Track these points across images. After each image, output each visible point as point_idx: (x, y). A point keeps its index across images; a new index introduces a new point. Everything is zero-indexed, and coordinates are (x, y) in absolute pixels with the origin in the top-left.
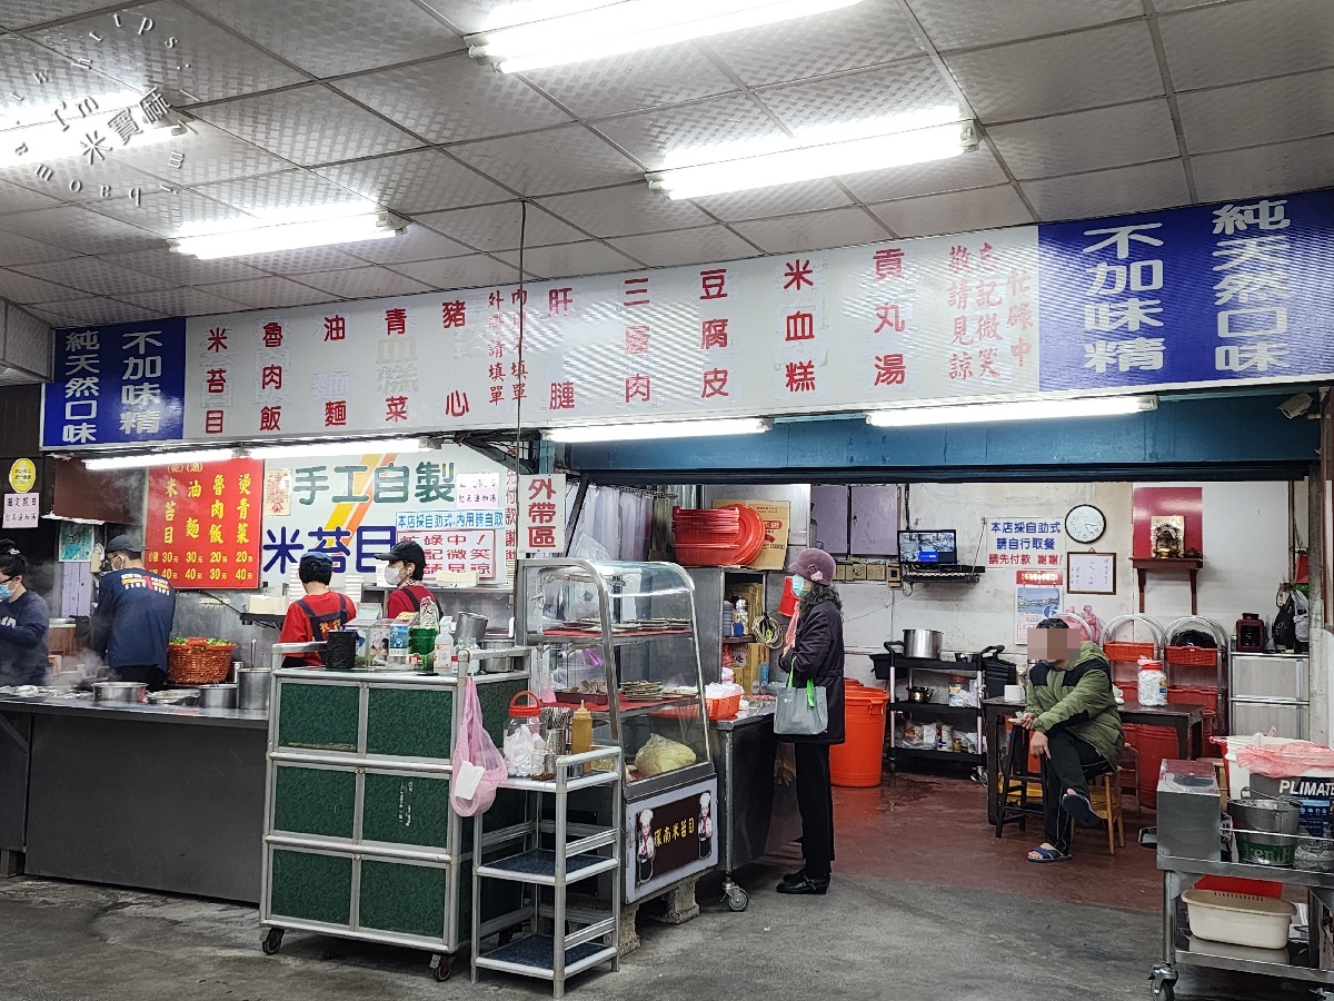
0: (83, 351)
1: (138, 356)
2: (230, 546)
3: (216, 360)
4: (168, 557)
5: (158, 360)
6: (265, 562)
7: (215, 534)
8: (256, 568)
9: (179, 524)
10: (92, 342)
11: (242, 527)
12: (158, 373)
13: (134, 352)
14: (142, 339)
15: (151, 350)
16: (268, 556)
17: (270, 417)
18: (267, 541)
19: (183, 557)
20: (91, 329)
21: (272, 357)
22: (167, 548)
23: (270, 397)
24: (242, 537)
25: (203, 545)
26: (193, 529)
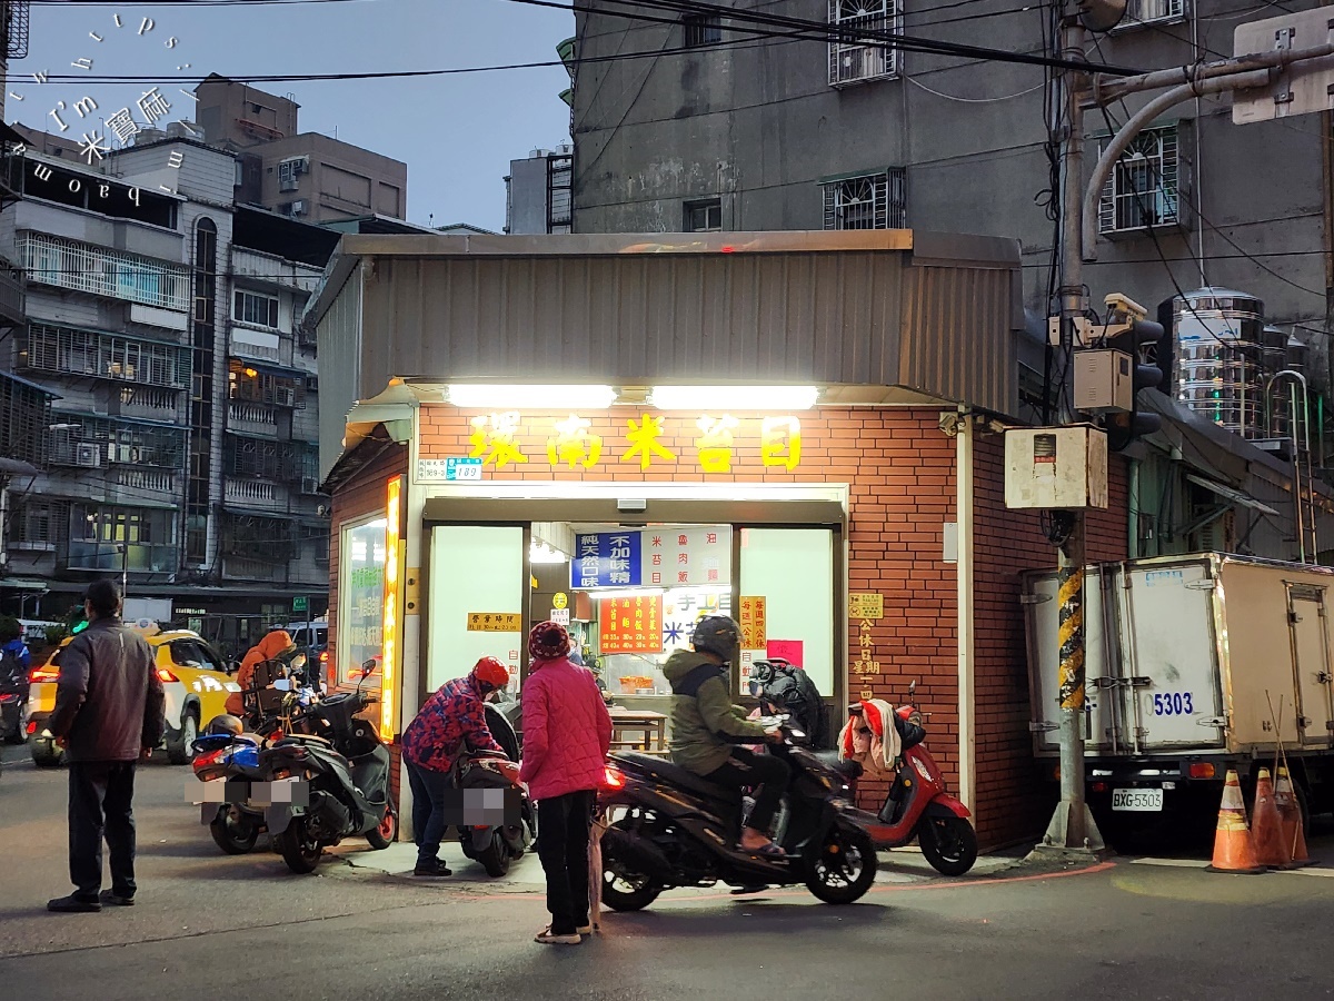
0: (590, 544)
1: (618, 547)
2: (646, 631)
3: (656, 550)
4: (614, 637)
5: (628, 549)
6: (664, 640)
7: (638, 626)
8: (660, 642)
9: (619, 621)
10: (595, 541)
11: (652, 622)
12: (628, 556)
13: (616, 545)
14: (620, 540)
15: (624, 545)
16: (666, 636)
17: (683, 576)
18: (665, 629)
19: (621, 637)
20: (595, 535)
21: (683, 549)
22: (613, 632)
23: (683, 567)
24: (652, 627)
25: (631, 630)
26: (626, 623)
